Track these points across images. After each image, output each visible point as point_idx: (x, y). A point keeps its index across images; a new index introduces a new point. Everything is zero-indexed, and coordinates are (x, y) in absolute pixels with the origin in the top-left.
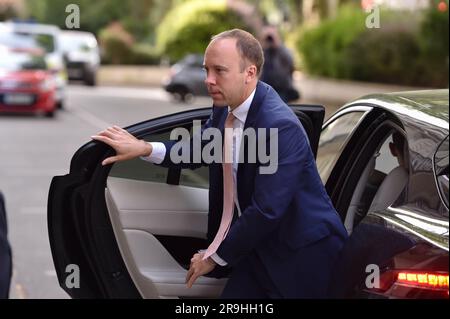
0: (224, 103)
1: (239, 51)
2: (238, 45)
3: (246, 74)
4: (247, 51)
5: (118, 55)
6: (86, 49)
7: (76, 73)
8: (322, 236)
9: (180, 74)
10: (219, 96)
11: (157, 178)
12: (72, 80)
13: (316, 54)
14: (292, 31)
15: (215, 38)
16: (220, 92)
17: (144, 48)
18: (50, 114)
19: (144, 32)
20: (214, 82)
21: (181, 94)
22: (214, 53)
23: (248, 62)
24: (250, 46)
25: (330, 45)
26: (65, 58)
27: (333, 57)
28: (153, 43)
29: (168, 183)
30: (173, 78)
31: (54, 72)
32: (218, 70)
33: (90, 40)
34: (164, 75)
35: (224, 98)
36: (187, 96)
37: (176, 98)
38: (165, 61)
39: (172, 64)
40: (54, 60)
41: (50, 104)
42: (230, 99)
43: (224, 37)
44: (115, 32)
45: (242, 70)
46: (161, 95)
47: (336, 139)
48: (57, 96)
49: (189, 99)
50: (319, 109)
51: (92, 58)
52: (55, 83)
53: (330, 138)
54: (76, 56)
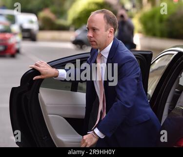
0: (97, 47)
1: (105, 20)
2: (104, 17)
3: (108, 32)
4: (109, 21)
5: (48, 25)
6: (31, 22)
7: (26, 34)
8: (145, 120)
9: (79, 35)
10: (94, 43)
11: (66, 88)
12: (24, 38)
13: (150, 25)
14: (137, 13)
15: (93, 13)
16: (95, 41)
17: (61, 22)
18: (13, 56)
19: (62, 13)
20: (92, 36)
21: (80, 45)
22: (92, 21)
23: (109, 26)
24: (111, 18)
25: (156, 20)
26: (21, 27)
27: (158, 26)
28: (66, 19)
29: (71, 91)
30: (76, 37)
31: (15, 34)
32: (94, 29)
33: (33, 17)
34: (72, 35)
35: (97, 44)
36: (83, 46)
37: (78, 47)
38: (72, 28)
39: (76, 30)
40: (15, 28)
41: (13, 51)
42: (100, 45)
43: (97, 13)
44: (46, 13)
45: (107, 30)
46: (70, 46)
47: (159, 68)
48: (17, 46)
49: (84, 48)
50: (149, 53)
51: (35, 27)
52: (15, 40)
53: (157, 68)
54: (27, 26)
